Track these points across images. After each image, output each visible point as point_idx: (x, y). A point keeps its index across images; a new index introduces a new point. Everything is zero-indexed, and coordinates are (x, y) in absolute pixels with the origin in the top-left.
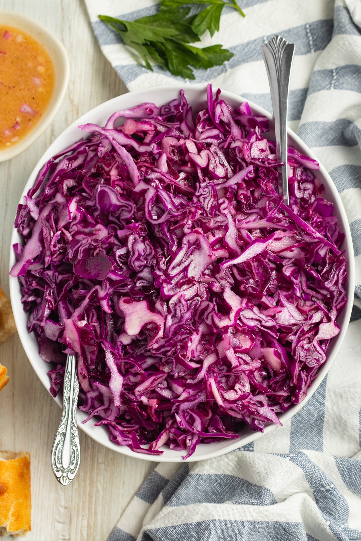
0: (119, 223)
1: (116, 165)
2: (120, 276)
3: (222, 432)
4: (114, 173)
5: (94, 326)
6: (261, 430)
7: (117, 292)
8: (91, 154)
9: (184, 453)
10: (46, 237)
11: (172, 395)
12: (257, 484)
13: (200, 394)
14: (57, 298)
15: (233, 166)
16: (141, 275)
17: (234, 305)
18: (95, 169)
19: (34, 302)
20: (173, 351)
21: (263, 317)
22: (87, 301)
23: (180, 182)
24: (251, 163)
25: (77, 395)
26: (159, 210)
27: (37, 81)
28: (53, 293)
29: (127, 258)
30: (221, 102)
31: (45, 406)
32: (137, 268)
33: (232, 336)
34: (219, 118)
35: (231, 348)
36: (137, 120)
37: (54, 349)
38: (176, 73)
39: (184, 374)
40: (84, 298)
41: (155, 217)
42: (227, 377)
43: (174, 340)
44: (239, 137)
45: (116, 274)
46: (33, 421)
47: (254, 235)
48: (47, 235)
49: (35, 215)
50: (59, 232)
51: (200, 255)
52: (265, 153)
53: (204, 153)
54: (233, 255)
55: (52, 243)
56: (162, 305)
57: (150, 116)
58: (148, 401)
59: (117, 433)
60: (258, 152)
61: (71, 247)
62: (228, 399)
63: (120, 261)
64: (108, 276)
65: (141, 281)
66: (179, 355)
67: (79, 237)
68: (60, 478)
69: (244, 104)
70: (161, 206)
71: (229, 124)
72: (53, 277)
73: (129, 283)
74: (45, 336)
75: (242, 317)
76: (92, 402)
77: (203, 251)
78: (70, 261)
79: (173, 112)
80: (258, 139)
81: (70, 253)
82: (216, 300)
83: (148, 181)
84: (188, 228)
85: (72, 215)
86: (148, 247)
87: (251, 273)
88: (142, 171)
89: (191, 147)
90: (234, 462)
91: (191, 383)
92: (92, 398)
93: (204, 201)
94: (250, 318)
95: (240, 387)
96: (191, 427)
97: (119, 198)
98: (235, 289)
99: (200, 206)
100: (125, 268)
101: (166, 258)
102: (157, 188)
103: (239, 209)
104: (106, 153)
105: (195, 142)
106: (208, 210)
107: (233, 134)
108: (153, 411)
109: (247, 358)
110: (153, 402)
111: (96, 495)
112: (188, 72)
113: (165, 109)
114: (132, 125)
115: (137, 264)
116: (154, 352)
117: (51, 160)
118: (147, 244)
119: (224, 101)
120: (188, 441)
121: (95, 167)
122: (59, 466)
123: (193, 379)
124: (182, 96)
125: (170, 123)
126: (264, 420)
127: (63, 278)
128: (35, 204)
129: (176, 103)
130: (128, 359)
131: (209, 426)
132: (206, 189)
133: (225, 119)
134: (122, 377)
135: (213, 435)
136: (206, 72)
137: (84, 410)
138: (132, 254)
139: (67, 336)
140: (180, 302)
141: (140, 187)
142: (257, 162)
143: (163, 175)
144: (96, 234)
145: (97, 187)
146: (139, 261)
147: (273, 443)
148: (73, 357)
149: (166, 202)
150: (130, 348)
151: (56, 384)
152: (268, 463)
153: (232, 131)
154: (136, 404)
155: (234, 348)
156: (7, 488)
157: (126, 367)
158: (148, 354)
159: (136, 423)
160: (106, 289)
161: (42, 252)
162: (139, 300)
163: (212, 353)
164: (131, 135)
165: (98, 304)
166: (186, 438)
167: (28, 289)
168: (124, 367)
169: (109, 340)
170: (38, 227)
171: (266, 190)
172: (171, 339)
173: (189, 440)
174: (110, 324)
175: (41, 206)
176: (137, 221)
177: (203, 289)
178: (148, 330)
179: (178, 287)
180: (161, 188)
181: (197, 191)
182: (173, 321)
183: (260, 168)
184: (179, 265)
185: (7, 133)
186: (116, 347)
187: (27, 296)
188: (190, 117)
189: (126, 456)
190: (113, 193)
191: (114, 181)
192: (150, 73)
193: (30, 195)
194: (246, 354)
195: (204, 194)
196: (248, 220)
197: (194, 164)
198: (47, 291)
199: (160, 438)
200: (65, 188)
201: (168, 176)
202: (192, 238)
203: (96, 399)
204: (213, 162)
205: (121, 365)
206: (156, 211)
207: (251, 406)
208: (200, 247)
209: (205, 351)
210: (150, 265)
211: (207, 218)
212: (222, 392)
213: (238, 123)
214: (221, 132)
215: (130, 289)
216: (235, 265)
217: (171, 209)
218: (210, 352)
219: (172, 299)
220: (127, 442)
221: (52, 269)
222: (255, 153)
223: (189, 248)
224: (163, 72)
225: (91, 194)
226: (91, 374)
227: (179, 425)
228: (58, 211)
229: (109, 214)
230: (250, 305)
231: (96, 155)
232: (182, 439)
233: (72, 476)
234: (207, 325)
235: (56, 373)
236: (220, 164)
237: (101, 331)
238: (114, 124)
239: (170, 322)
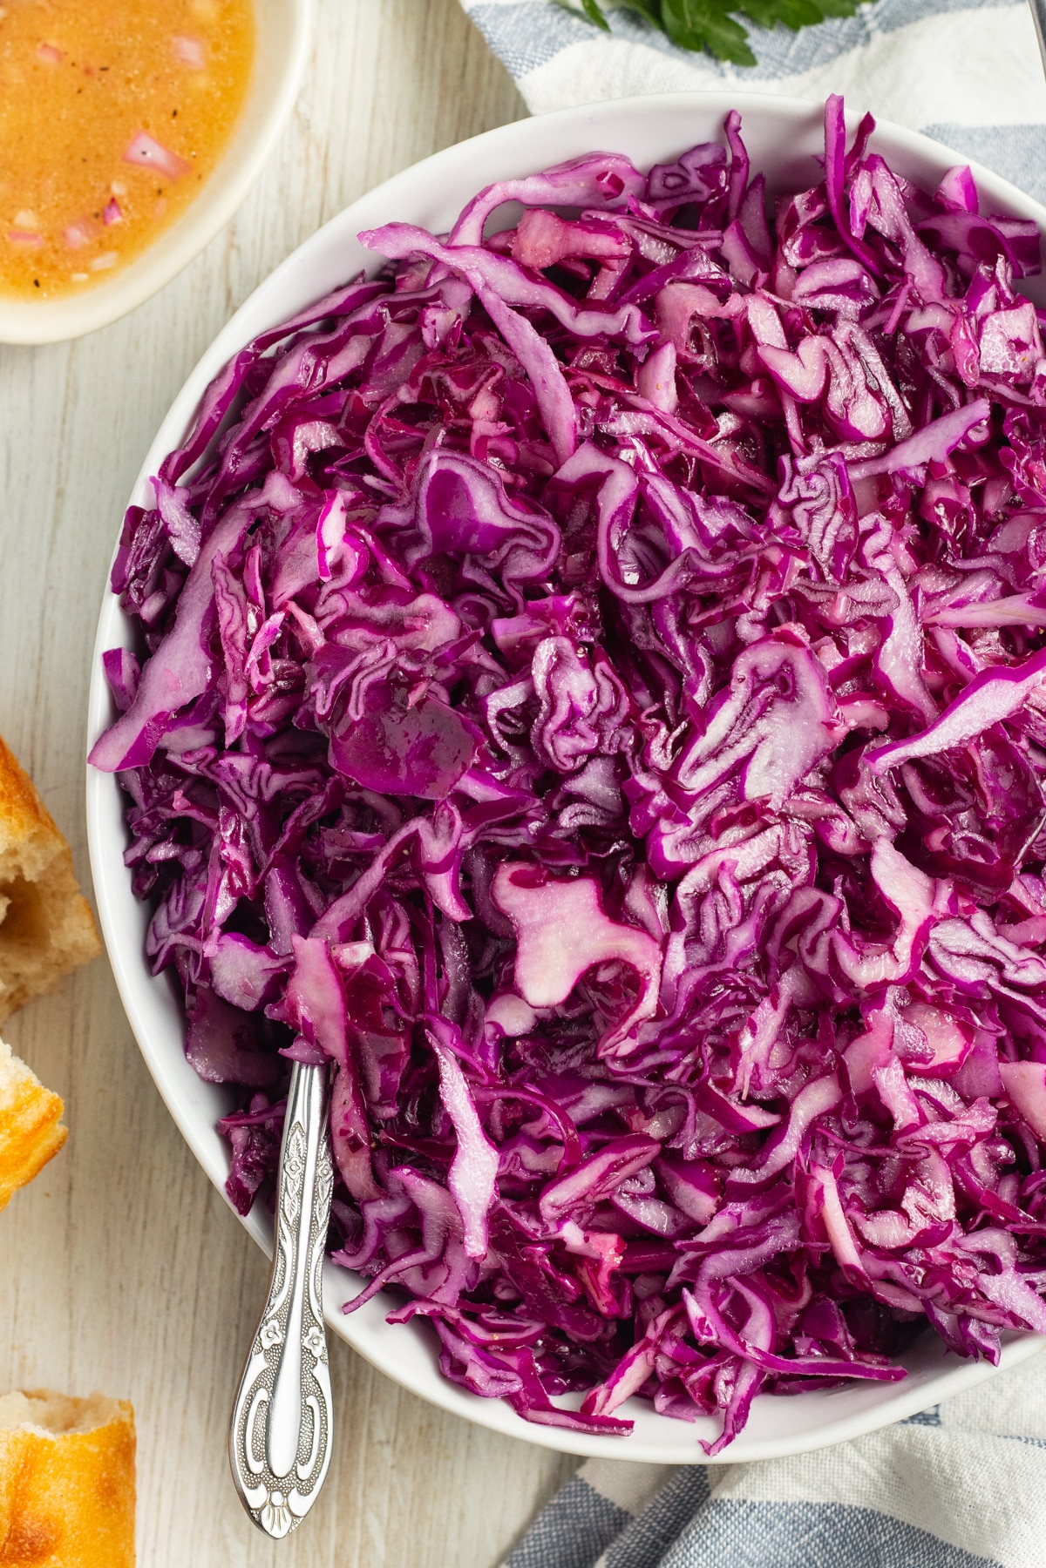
0: (497, 591)
1: (493, 380)
2: (500, 785)
3: (847, 1358)
4: (483, 408)
5: (399, 965)
6: (989, 1356)
7: (488, 842)
8: (396, 334)
9: (706, 1429)
10: (229, 632)
11: (674, 1221)
12: (969, 1549)
13: (776, 1222)
14: (263, 855)
15: (910, 395)
16: (578, 785)
17: (910, 905)
18: (415, 392)
19: (172, 865)
20: (687, 1066)
21: (1006, 949)
22: (376, 873)
23: (719, 448)
24: (980, 392)
25: (325, 1208)
26: (646, 550)
27: (191, 50)
28: (246, 836)
29: (529, 723)
30: (872, 164)
31: (182, 1230)
32: (564, 760)
33: (899, 1018)
34: (862, 220)
35: (896, 1059)
36: (567, 215)
37: (236, 1036)
38: (688, 40)
39: (718, 1150)
40: (363, 860)
41: (632, 578)
42: (875, 1164)
43: (693, 1028)
44: (935, 295)
45: (486, 780)
46: (140, 1283)
47: (982, 651)
48: (233, 627)
49: (185, 547)
50: (277, 618)
51: (790, 722)
52: (1027, 355)
53: (812, 347)
54: (906, 723)
55: (253, 657)
56: (651, 898)
57: (611, 203)
58: (587, 1239)
59: (465, 1352)
60: (1004, 352)
61: (320, 675)
62: (876, 1242)
63: (501, 732)
64: (458, 785)
65: (577, 807)
66: (710, 1082)
67: (351, 638)
68: (260, 1510)
69: (956, 173)
70: (654, 534)
71: (896, 244)
72: (251, 777)
73: (531, 813)
74: (212, 990)
75: (933, 946)
76: (381, 1238)
77: (804, 706)
78: (320, 726)
79: (697, 192)
80: (1002, 304)
81: (319, 695)
82: (843, 884)
83: (609, 445)
84: (754, 622)
85: (330, 558)
86: (606, 687)
87: (970, 791)
88: (588, 406)
89: (766, 325)
90: (877, 1462)
91: (745, 1180)
92: (381, 1224)
93: (810, 522)
94: (963, 951)
95: (923, 1201)
96: (737, 1339)
97: (505, 503)
98: (910, 843)
99: (799, 542)
100: (517, 757)
101: (671, 729)
102: (638, 467)
103: (927, 551)
104: (452, 332)
105: (777, 307)
106: (823, 557)
107: (913, 281)
108: (603, 1278)
109: (948, 1099)
110: (605, 1243)
111: (360, 1557)
112: (731, 37)
113: (664, 180)
114: (547, 234)
115: (566, 745)
116: (617, 1066)
117: (250, 350)
118: (604, 674)
119: (882, 160)
120: (721, 1386)
121: (412, 382)
122: (257, 1467)
123: (751, 1166)
124: (732, 135)
125: (686, 233)
126: (1002, 1320)
127: (290, 784)
128: (187, 509)
129: (706, 158)
130: (519, 1087)
131: (796, 1332)
132: (815, 480)
133: (883, 225)
134: (495, 1153)
135: (813, 1367)
136: (793, 39)
137: (350, 1263)
138: (545, 707)
139: (300, 998)
140: (716, 887)
141: (581, 463)
142: (1002, 389)
143: (659, 421)
144: (412, 629)
145: (424, 461)
146: (572, 735)
147: (1009, 1392)
148: (316, 1070)
149: (673, 522)
150: (526, 1049)
151: (247, 1168)
152: (1010, 1473)
153: (908, 269)
154: (540, 1249)
155: (905, 1060)
156: (59, 1538)
157: (511, 1116)
158: (595, 1071)
159: (532, 1315)
160: (450, 834)
161: (212, 685)
162: (564, 877)
163: (822, 1075)
164: (543, 270)
165: (416, 883)
166: (714, 1374)
167: (154, 816)
168: (503, 1114)
169: (448, 1014)
170: (197, 594)
171: (1027, 489)
172: (682, 1022)
173: (727, 1383)
174: (454, 959)
175: (208, 514)
176: (564, 591)
177: (799, 844)
178: (597, 986)
179: (709, 832)
180: (652, 469)
181: (786, 487)
182: (688, 958)
183: (1010, 410)
184: (715, 754)
185: (77, 236)
186: (479, 1040)
187: (145, 841)
188: (754, 212)
189: (493, 1434)
190: (484, 484)
191: (484, 438)
192: (602, 37)
193: (168, 475)
194: (944, 1081)
195: (810, 499)
196: (961, 594)
197: (774, 387)
198: (225, 830)
199: (622, 1374)
200: (299, 454)
201: (675, 423)
202: (767, 658)
203: (395, 1227)
204: (844, 380)
205: (490, 1108)
206: (635, 553)
207: (957, 1269)
208: (795, 693)
209: (798, 1067)
210: (613, 751)
211: (823, 587)
212: (858, 1216)
213: (931, 240)
214: (868, 270)
215: (534, 836)
216: (914, 762)
217: (695, 550)
218: (816, 1070)
219: (687, 878)
220: (505, 1387)
221: (246, 748)
222: (994, 353)
223: (755, 693)
224: (640, 34)
225: (399, 483)
226: (382, 1136)
227: (697, 1331)
228: (273, 537)
229: (462, 557)
230: (963, 903)
231: (416, 337)
232: (701, 1380)
233: (301, 1504)
234: (810, 974)
235: (249, 1125)
236: (868, 388)
237: (421, 981)
238: (483, 226)
239: (678, 958)
